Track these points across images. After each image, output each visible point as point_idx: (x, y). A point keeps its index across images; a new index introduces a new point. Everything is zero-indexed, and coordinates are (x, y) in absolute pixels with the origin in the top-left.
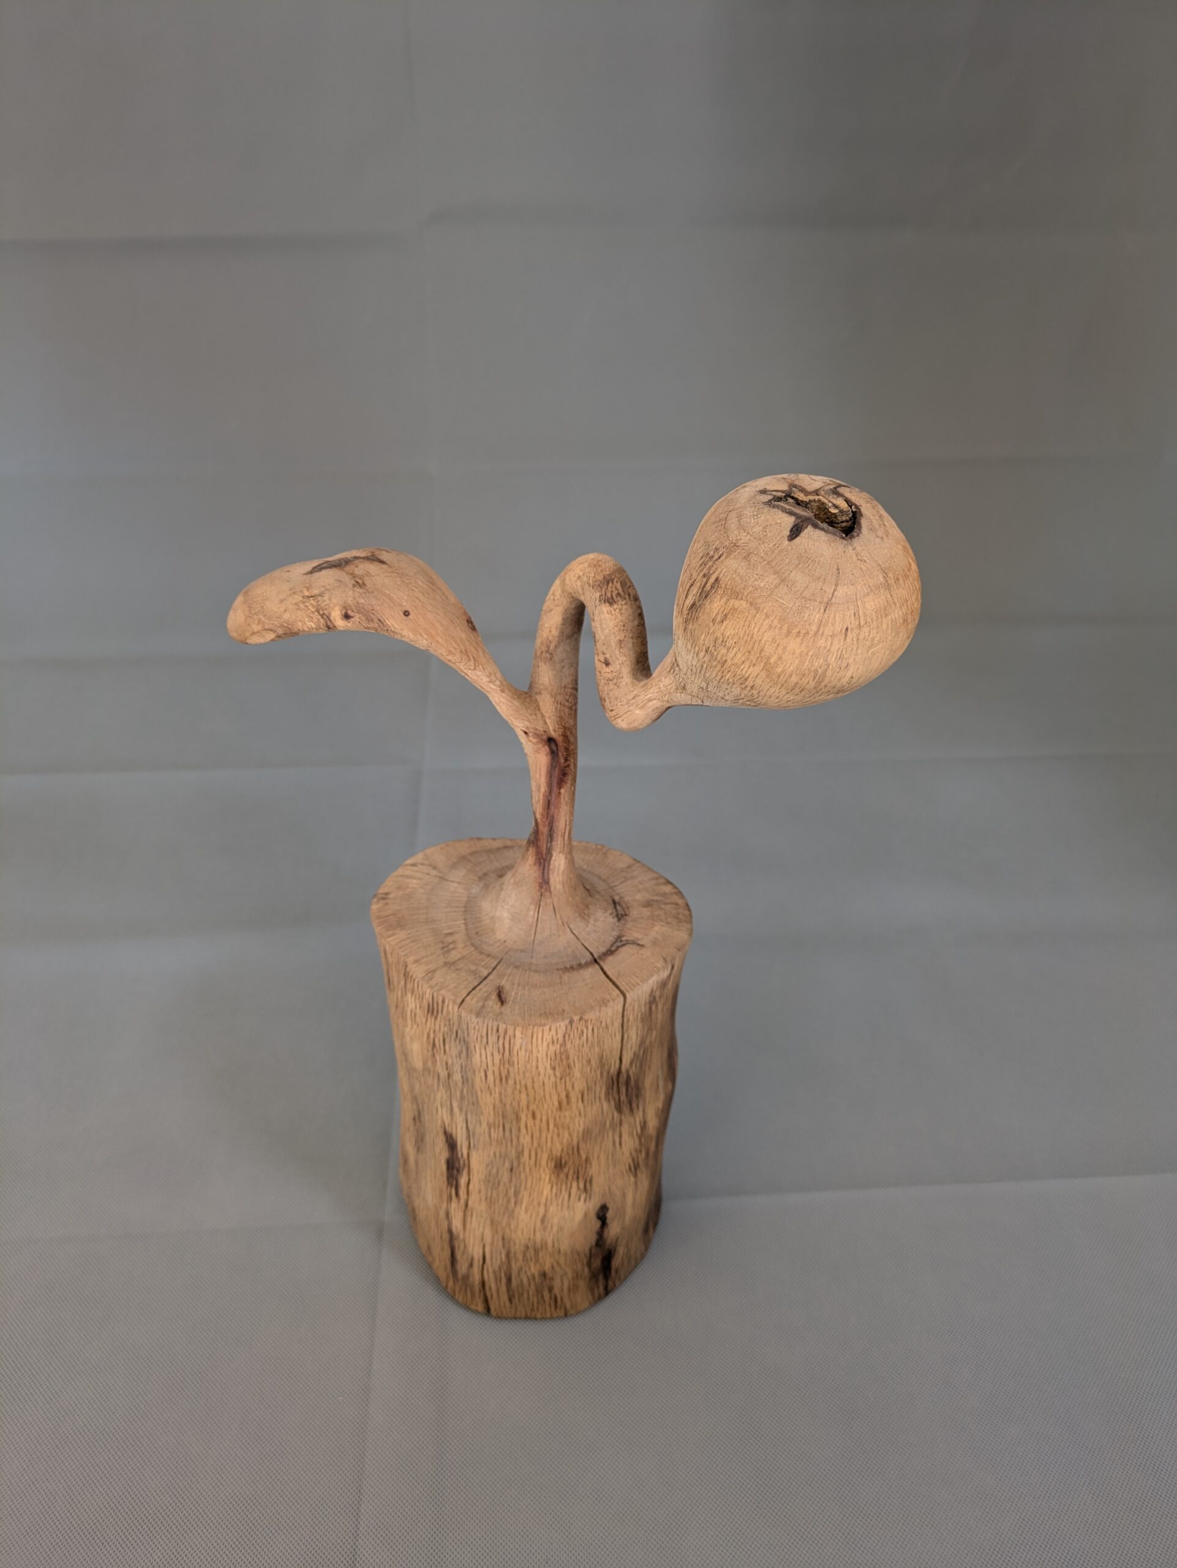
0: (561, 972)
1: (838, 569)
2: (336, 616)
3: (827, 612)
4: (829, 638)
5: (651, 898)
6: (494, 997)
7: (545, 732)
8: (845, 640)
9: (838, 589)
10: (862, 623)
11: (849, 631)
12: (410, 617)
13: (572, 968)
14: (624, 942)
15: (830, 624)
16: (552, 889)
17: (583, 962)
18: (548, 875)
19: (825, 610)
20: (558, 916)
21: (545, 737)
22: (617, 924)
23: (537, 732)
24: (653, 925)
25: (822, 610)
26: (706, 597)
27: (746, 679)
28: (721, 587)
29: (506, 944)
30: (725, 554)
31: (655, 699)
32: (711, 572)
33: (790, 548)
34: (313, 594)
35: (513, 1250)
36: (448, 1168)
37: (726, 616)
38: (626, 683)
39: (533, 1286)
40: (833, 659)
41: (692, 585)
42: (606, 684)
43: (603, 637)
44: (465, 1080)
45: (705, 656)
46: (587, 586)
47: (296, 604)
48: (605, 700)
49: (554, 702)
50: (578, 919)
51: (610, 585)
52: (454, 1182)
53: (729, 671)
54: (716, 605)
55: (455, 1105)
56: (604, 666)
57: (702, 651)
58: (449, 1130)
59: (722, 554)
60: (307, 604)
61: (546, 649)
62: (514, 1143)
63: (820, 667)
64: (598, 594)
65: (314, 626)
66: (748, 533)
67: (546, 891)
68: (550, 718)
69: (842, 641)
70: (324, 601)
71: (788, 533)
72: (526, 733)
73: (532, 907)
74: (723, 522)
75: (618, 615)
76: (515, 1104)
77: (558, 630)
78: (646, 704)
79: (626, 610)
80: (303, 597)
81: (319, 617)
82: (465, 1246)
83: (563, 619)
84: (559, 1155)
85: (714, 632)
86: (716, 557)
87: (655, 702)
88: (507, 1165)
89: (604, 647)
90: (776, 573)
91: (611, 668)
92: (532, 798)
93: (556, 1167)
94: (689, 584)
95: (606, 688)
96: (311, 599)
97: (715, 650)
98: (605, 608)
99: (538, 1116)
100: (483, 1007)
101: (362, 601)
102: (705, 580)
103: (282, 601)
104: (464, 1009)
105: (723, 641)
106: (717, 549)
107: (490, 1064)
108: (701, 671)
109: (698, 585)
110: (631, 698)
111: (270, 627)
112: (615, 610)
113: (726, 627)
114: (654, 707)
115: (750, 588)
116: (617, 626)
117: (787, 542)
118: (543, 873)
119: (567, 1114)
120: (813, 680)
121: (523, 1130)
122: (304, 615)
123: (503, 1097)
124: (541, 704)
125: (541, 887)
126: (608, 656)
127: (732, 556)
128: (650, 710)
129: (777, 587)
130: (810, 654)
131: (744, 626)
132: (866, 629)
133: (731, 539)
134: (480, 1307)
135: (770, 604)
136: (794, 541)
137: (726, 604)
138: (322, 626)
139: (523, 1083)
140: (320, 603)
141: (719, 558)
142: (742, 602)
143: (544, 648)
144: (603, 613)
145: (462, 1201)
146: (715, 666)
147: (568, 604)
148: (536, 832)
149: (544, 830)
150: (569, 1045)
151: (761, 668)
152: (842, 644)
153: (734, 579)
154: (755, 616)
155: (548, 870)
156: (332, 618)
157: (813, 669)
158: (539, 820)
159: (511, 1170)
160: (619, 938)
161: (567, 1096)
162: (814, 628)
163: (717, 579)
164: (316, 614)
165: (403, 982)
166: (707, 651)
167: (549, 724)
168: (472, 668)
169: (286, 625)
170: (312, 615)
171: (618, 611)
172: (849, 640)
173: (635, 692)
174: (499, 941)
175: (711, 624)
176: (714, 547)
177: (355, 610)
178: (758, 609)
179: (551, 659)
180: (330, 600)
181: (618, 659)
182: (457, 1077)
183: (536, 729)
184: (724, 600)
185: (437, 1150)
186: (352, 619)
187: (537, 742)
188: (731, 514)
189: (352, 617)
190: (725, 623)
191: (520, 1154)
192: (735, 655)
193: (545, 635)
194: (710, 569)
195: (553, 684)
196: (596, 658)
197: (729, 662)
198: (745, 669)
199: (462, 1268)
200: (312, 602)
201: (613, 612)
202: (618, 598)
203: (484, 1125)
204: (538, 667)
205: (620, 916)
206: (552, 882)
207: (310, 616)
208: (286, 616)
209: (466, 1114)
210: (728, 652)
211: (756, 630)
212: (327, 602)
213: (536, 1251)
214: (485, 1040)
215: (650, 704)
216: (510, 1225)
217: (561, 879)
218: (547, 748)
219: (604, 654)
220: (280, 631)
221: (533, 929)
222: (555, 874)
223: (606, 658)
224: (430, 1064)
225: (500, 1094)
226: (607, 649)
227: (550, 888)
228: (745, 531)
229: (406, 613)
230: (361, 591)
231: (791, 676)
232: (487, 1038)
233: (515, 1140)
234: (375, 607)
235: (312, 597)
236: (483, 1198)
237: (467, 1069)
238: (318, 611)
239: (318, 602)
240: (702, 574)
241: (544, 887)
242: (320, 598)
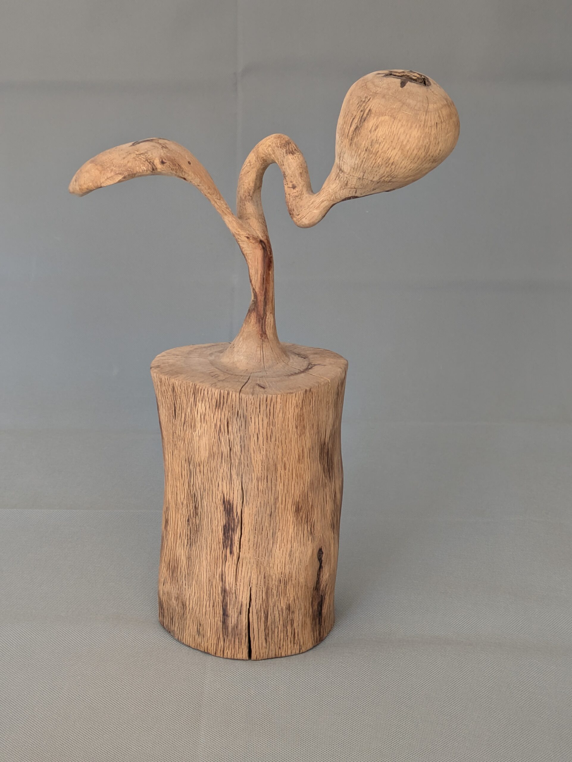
0: (287, 376)
1: (427, 97)
2: (157, 162)
3: (427, 115)
4: (430, 128)
5: (315, 352)
6: (257, 387)
7: (258, 237)
9: (429, 105)
10: (442, 121)
11: (438, 124)
12: (191, 164)
13: (292, 374)
14: (314, 365)
15: (429, 121)
16: (268, 337)
17: (297, 372)
18: (265, 329)
19: (426, 115)
20: (274, 353)
21: (258, 240)
22: (305, 360)
23: (254, 237)
24: (325, 359)
25: (425, 115)
26: (364, 121)
27: (389, 159)
28: (373, 113)
30: (372, 98)
31: (325, 201)
32: (366, 108)
33: (403, 90)
34: (141, 153)
35: (270, 586)
36: (224, 534)
37: (377, 127)
38: (306, 197)
39: (281, 622)
40: (433, 139)
41: (354, 119)
42: (294, 200)
43: (291, 173)
44: (243, 447)
45: (365, 153)
46: (276, 148)
47: (133, 158)
48: (293, 210)
49: (258, 222)
50: (284, 356)
51: (290, 145)
52: (230, 542)
53: (380, 157)
54: (371, 123)
55: (234, 472)
56: (292, 189)
57: (363, 151)
58: (227, 498)
59: (370, 98)
60: (140, 158)
61: (248, 194)
62: (273, 492)
63: (427, 143)
64: (285, 150)
65: (145, 169)
66: (380, 88)
67: (265, 338)
68: (258, 230)
69: (435, 129)
70: (149, 155)
71: (400, 85)
72: (248, 238)
73: (259, 349)
74: (365, 87)
75: (298, 159)
76: (275, 457)
77: (254, 182)
78: (320, 205)
79: (300, 157)
80: (137, 155)
81: (148, 163)
82: (236, 598)
83: (256, 176)
84: (298, 500)
85: (371, 137)
86: (367, 100)
87: (325, 202)
88: (268, 512)
89: (292, 178)
90: (400, 101)
91: (297, 189)
92: (251, 281)
93: (296, 511)
94: (352, 119)
95: (294, 202)
96: (141, 155)
97: (372, 147)
98: (290, 156)
99: (287, 466)
100: (253, 390)
101: (169, 155)
102: (362, 113)
103: (124, 158)
104: (243, 393)
105: (376, 141)
106: (366, 97)
107: (261, 428)
108: (361, 165)
109: (358, 117)
110: (310, 204)
111: (120, 172)
112: (295, 157)
113: (378, 132)
114: (324, 206)
115: (389, 110)
116: (298, 165)
117: (401, 88)
118: (262, 328)
119: (302, 466)
120: (424, 152)
121: (279, 480)
122: (140, 163)
123: (268, 452)
124: (251, 224)
125: (262, 336)
126: (294, 183)
127: (376, 98)
128: (322, 208)
129: (402, 106)
130: (422, 136)
131: (388, 128)
132: (444, 124)
133: (372, 91)
134: (245, 655)
135: (400, 115)
136: (404, 88)
137: (377, 120)
138: (150, 169)
139: (280, 439)
140: (147, 156)
141: (369, 100)
142: (385, 117)
143: (247, 194)
144: (289, 159)
145: (235, 557)
146: (372, 157)
147: (260, 165)
148: (255, 303)
149: (261, 298)
150: (304, 410)
151: (398, 149)
152: (435, 131)
153: (380, 107)
154: (393, 122)
155: (265, 325)
156: (155, 164)
157: (424, 144)
158: (258, 293)
159: (271, 515)
160: (310, 364)
161: (303, 450)
162: (423, 123)
163: (370, 110)
164: (146, 162)
166: (366, 150)
167: (258, 233)
169: (129, 169)
170: (144, 163)
171: (297, 157)
172: (438, 128)
173: (312, 200)
175: (369, 133)
176: (364, 97)
177: (167, 160)
178: (395, 118)
179: (252, 199)
180: (152, 154)
181: (300, 183)
182: (237, 448)
183: (253, 235)
184: (376, 118)
185: (215, 523)
186: (166, 164)
187: (255, 242)
188: (367, 83)
189: (166, 163)
190: (377, 130)
191: (276, 499)
192: (384, 146)
193: (246, 187)
194: (364, 106)
195: (256, 213)
196: (286, 187)
197: (380, 152)
198: (389, 153)
199: (232, 621)
200: (143, 156)
201: (295, 158)
202: (296, 151)
203: (255, 481)
204: (245, 205)
205: (304, 357)
206: (267, 333)
207: (143, 164)
208: (129, 165)
209: (242, 478)
210: (379, 146)
211: (395, 129)
212: (151, 156)
213: (286, 584)
214: (258, 410)
215: (323, 204)
216: (269, 563)
217: (272, 331)
218: (260, 245)
219: (291, 182)
220: (126, 174)
221: (262, 361)
222: (269, 328)
223: (293, 184)
224: (215, 449)
225: (266, 451)
226: (294, 179)
227: (267, 336)
228: (378, 87)
229: (189, 163)
230: (167, 150)
231: (414, 150)
232: (260, 408)
233: (273, 488)
234: (175, 158)
235: (141, 154)
236: (252, 546)
237: (245, 439)
238: (147, 161)
239: (146, 156)
240: (360, 111)
241: (264, 336)
242: (146, 154)
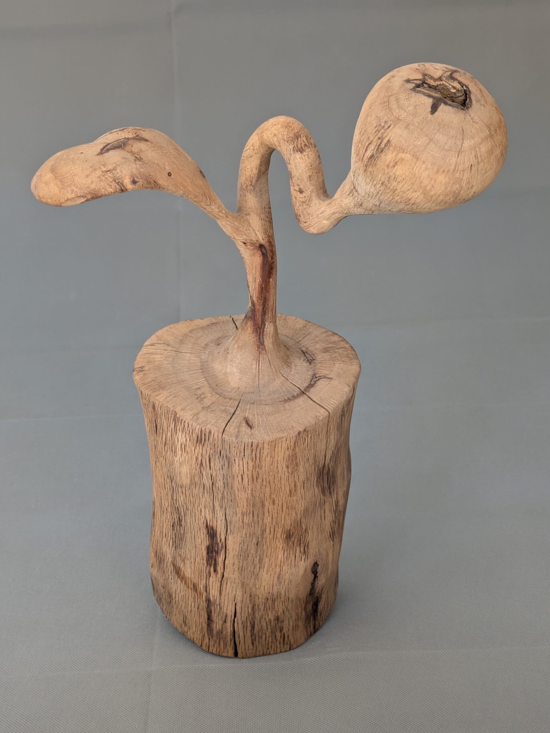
0: (282, 403)
1: (463, 130)
2: (127, 182)
3: (459, 156)
4: (462, 172)
5: (327, 346)
6: (244, 424)
7: (257, 241)
8: (471, 172)
9: (464, 142)
10: (480, 160)
11: (473, 166)
12: (172, 176)
13: (289, 399)
14: (318, 378)
15: (462, 164)
16: (266, 349)
17: (295, 394)
18: (263, 339)
19: (458, 156)
20: (272, 367)
21: (258, 245)
22: (310, 366)
23: (252, 242)
24: (334, 364)
25: (457, 156)
26: (382, 151)
27: (410, 200)
28: (392, 146)
29: (240, 389)
30: (392, 125)
31: (337, 213)
32: (384, 136)
33: (433, 119)
34: (109, 169)
35: (257, 603)
36: (208, 553)
37: (396, 163)
38: (315, 204)
39: (269, 630)
40: (464, 184)
41: (370, 144)
42: (300, 205)
43: (298, 175)
44: (226, 485)
45: (381, 187)
46: (282, 141)
47: (98, 177)
48: (300, 216)
49: (259, 219)
50: (285, 367)
51: (299, 139)
52: (213, 562)
53: (398, 196)
54: (389, 157)
55: (217, 504)
56: (299, 193)
57: (379, 183)
58: (210, 524)
59: (390, 125)
60: (107, 177)
61: (250, 183)
62: (260, 525)
63: (457, 189)
64: (291, 147)
65: (112, 191)
66: (405, 111)
67: (262, 350)
68: (259, 231)
69: (469, 173)
70: (117, 173)
71: (430, 110)
72: (245, 243)
73: (254, 362)
74: (387, 104)
75: (307, 159)
76: (262, 496)
77: (257, 170)
78: (331, 216)
79: (311, 155)
80: (103, 172)
81: (116, 184)
82: (220, 609)
83: (261, 162)
84: (288, 529)
85: (388, 173)
86: (386, 127)
87: (337, 214)
88: (255, 541)
89: (299, 181)
90: (426, 136)
91: (304, 194)
92: (248, 287)
93: (286, 538)
94: (367, 143)
95: (301, 208)
96: (108, 172)
97: (389, 183)
98: (298, 155)
99: (277, 502)
100: (239, 431)
101: (143, 170)
102: (380, 141)
103: (87, 176)
104: (226, 435)
105: (394, 178)
106: (386, 122)
107: (245, 469)
108: (376, 195)
109: (375, 144)
110: (319, 213)
111: (82, 194)
112: (304, 156)
113: (397, 170)
114: (336, 218)
115: (412, 147)
116: (307, 167)
117: (430, 116)
118: (259, 338)
119: (295, 498)
120: (453, 197)
121: (266, 514)
122: (106, 184)
123: (254, 491)
124: (251, 222)
125: (259, 348)
126: (302, 187)
127: (397, 126)
128: (334, 220)
129: (428, 144)
130: (451, 182)
131: (409, 169)
132: (482, 164)
133: (394, 115)
134: (231, 652)
135: (425, 155)
136: (434, 114)
137: (396, 156)
138: (118, 190)
139: (268, 480)
140: (115, 175)
141: (389, 127)
142: (407, 155)
143: (249, 183)
144: (297, 159)
145: (219, 575)
146: (388, 193)
147: (265, 152)
148: (253, 310)
149: (259, 308)
150: (297, 450)
151: (420, 193)
152: (469, 174)
153: (401, 141)
154: (416, 163)
155: (263, 335)
156: (124, 184)
157: (453, 191)
158: (256, 302)
159: (257, 544)
160: (314, 376)
161: (295, 485)
162: (453, 167)
163: (389, 141)
164: (114, 182)
165: (172, 426)
166: (382, 184)
167: (258, 235)
168: (209, 204)
169: (93, 192)
170: (111, 184)
171: (306, 156)
172: (473, 172)
173: (322, 209)
174: (234, 388)
175: (386, 168)
176: (384, 120)
177: (139, 177)
178: (418, 159)
179: (254, 189)
180: (121, 172)
181: (309, 188)
182: (220, 484)
183: (251, 240)
184: (395, 153)
185: (199, 541)
186: (138, 183)
187: (253, 249)
188: (391, 98)
189: (138, 182)
190: (396, 167)
191: (263, 531)
192: (403, 186)
193: (248, 174)
194: (383, 134)
195: (257, 207)
196: (292, 188)
197: (399, 190)
198: (409, 194)
199: (217, 625)
200: (109, 175)
201: (304, 158)
202: (306, 147)
203: (239, 515)
204: (245, 196)
205: (310, 361)
206: (266, 343)
207: (109, 185)
208: (93, 186)
209: (225, 510)
210: (398, 184)
211: (417, 171)
212: (120, 174)
213: (273, 601)
214: (242, 454)
215: (334, 216)
216: (255, 585)
217: (271, 340)
218: (260, 252)
219: (298, 185)
220: (89, 197)
221: (257, 377)
222: (268, 338)
223: (300, 188)
224: (197, 479)
225: (252, 490)
226: (300, 182)
227: (265, 348)
228: (403, 110)
229: (169, 174)
230: (140, 163)
231: (440, 196)
232: (244, 452)
233: (260, 522)
234: (151, 173)
235: (108, 171)
236: (237, 569)
237: (228, 477)
238: (115, 181)
239: (113, 174)
240: (377, 137)
241: (261, 347)
242: (114, 172)
